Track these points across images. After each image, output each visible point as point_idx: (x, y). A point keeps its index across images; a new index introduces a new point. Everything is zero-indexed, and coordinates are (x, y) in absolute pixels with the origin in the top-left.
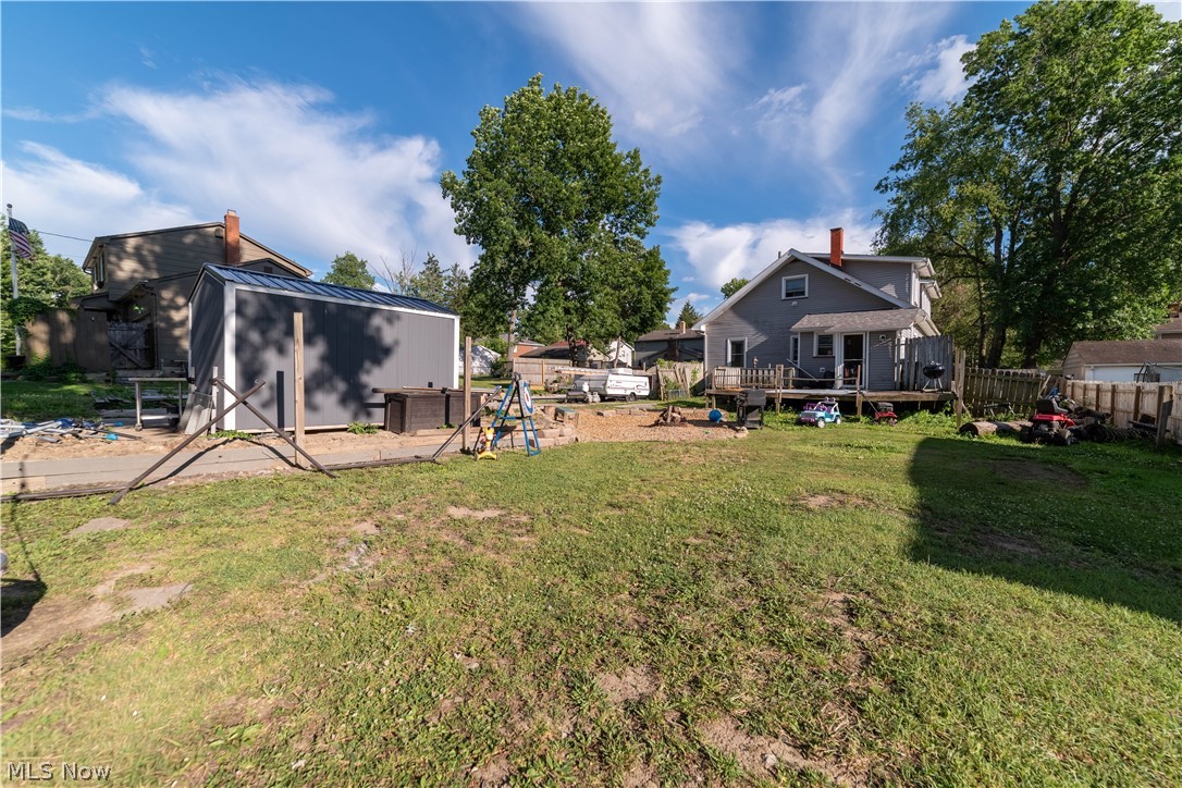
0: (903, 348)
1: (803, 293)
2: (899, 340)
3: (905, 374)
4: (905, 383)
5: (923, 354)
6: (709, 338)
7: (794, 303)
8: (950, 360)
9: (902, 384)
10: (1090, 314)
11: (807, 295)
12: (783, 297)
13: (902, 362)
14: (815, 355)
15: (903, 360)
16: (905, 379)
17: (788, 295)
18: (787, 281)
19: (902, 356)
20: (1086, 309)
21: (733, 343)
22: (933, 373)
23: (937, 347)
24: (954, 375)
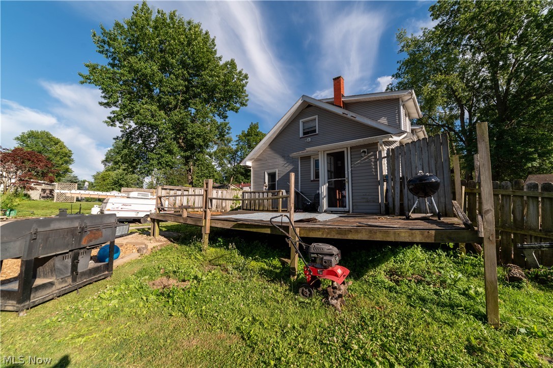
0: (385, 161)
1: (315, 131)
2: (380, 152)
3: (390, 194)
4: (391, 205)
5: (408, 165)
6: (254, 171)
7: (309, 139)
8: (446, 171)
9: (387, 206)
10: (536, 156)
11: (317, 132)
12: (301, 135)
13: (385, 179)
14: (312, 179)
15: (386, 176)
16: (390, 200)
17: (304, 133)
18: (304, 123)
19: (385, 172)
20: (532, 153)
21: (269, 174)
22: (422, 188)
23: (425, 156)
24: (454, 193)
